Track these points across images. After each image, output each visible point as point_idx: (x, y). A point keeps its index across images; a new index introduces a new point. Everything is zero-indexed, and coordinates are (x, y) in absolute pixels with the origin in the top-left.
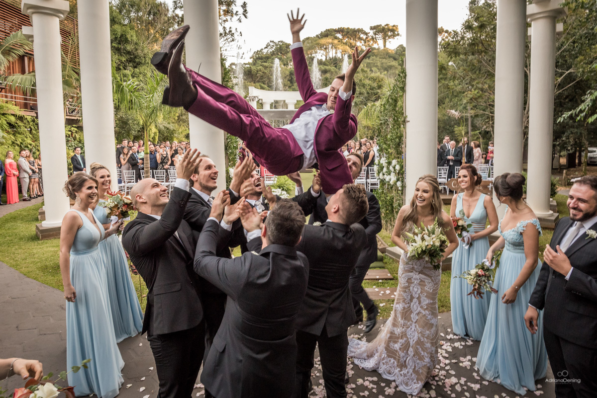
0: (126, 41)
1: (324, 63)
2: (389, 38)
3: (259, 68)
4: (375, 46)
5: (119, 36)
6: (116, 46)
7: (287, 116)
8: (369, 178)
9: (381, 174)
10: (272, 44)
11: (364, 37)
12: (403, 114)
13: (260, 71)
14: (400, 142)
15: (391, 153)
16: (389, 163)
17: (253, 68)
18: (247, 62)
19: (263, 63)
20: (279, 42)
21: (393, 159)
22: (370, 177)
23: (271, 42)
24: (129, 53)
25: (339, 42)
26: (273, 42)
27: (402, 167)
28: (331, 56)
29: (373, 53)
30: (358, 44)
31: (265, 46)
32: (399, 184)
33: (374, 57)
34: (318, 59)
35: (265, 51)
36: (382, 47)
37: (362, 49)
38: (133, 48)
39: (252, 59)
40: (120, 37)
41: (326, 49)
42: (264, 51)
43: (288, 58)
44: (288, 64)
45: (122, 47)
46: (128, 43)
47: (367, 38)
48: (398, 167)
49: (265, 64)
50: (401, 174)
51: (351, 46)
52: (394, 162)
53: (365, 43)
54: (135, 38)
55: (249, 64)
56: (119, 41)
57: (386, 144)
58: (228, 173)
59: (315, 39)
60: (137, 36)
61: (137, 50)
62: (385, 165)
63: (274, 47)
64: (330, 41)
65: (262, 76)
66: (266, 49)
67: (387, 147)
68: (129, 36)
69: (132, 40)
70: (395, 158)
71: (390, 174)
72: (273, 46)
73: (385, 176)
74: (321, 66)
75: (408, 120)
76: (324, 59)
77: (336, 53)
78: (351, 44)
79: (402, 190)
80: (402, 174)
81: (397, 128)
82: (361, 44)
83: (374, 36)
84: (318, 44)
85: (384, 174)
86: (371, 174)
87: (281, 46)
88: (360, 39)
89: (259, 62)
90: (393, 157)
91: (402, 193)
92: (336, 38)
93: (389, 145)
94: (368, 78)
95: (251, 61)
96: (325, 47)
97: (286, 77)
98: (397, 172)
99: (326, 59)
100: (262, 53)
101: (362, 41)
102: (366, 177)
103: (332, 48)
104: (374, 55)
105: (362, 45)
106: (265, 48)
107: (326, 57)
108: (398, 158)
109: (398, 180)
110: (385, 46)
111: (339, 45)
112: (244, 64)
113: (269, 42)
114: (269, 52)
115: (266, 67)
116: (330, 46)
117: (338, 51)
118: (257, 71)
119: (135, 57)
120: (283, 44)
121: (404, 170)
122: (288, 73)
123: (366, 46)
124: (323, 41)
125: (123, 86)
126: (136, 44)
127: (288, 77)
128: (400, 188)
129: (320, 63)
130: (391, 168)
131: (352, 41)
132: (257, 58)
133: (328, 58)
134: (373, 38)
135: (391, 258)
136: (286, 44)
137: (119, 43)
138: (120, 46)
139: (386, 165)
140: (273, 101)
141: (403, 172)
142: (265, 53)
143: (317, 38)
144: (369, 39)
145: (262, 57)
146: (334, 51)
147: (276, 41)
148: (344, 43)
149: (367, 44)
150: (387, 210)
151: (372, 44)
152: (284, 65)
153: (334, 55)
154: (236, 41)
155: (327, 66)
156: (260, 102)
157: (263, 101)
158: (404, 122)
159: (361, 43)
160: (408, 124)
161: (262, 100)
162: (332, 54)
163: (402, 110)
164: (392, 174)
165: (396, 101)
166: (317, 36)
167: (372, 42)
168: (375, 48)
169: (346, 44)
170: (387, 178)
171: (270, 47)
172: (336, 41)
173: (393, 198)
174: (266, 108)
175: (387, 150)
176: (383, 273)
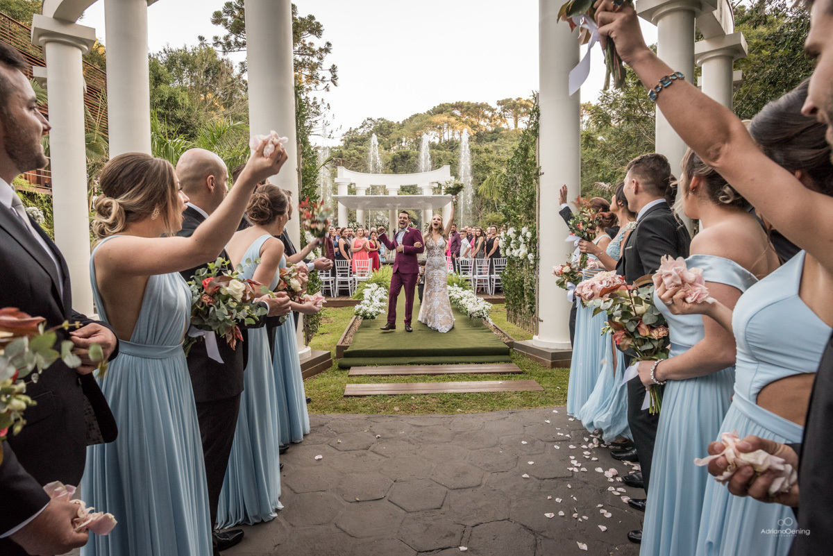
0: (176, 105)
1: (438, 146)
2: (522, 116)
3: (352, 152)
4: (504, 126)
5: (166, 99)
6: (163, 112)
7: (388, 205)
8: (493, 274)
9: (508, 250)
10: (369, 122)
11: (490, 115)
12: (535, 164)
13: (354, 156)
14: (532, 203)
15: (521, 220)
16: (518, 233)
17: (345, 152)
18: (337, 146)
19: (358, 146)
20: (379, 119)
21: (523, 227)
22: (495, 271)
23: (368, 119)
24: (179, 121)
25: (457, 120)
26: (371, 119)
27: (534, 234)
28: (446, 138)
29: (501, 134)
30: (482, 123)
31: (361, 125)
32: (530, 256)
33: (503, 139)
34: (429, 142)
35: (361, 131)
36: (512, 126)
37: (486, 129)
38: (184, 114)
39: (343, 142)
40: (167, 101)
41: (440, 128)
42: (359, 131)
43: (390, 140)
44: (390, 148)
45: (170, 113)
46: (178, 108)
47: (493, 115)
48: (529, 235)
49: (360, 147)
50: (533, 244)
51: (473, 127)
52: (524, 230)
53: (491, 122)
54: (187, 102)
55: (339, 147)
56: (167, 105)
57: (513, 208)
58: (304, 236)
59: (426, 116)
60: (190, 100)
61: (189, 117)
62: (513, 236)
63: (372, 127)
64: (446, 118)
65: (357, 163)
66: (362, 129)
67: (515, 212)
68: (179, 99)
69: (183, 104)
70: (526, 223)
71: (518, 248)
72: (371, 125)
73: (514, 251)
74: (434, 151)
75: (542, 172)
76: (437, 141)
77: (453, 134)
78: (472, 122)
79: (535, 264)
80: (535, 243)
81: (528, 184)
82: (485, 124)
83: (502, 113)
84: (430, 122)
85: (511, 249)
86: (496, 267)
87: (381, 126)
88: (484, 117)
89: (353, 145)
90: (523, 224)
91: (535, 268)
92: (453, 115)
93: (518, 210)
94: (495, 160)
95: (342, 144)
96: (438, 126)
97: (387, 165)
98: (529, 240)
99: (440, 142)
100: (357, 134)
101: (487, 120)
102: (490, 270)
103: (447, 128)
104: (502, 136)
105: (487, 124)
106: (362, 127)
107: (440, 139)
108: (530, 223)
109: (529, 252)
110: (516, 126)
111: (457, 123)
112: (333, 148)
113: (366, 119)
114: (366, 132)
115: (361, 152)
116: (446, 125)
117: (456, 133)
118: (350, 156)
119: (188, 127)
120: (384, 123)
121: (537, 237)
122: (390, 159)
123: (492, 126)
124: (437, 119)
125: (168, 144)
126: (189, 109)
127: (390, 164)
128: (532, 262)
129: (433, 146)
130: (521, 238)
131: (473, 120)
132: (350, 141)
133: (442, 142)
134: (500, 116)
135: (520, 353)
136: (388, 122)
137: (166, 108)
138: (167, 112)
139: (515, 235)
140: (369, 186)
141: (536, 240)
142: (360, 134)
143: (428, 115)
144: (495, 117)
145: (356, 138)
146: (451, 131)
147: (375, 118)
148: (463, 122)
149: (493, 123)
150: (515, 295)
151: (500, 124)
152: (386, 149)
153: (450, 137)
154: (323, 115)
155: (441, 150)
156: (353, 187)
157: (357, 186)
158: (537, 175)
159: (485, 121)
160: (542, 178)
161: (355, 184)
162: (447, 136)
163: (535, 160)
164: (522, 246)
165: (526, 150)
166: (428, 112)
167: (499, 121)
168: (503, 128)
169: (466, 122)
170: (515, 253)
171: (367, 126)
172: (453, 119)
173: (524, 278)
174: (361, 194)
175: (515, 217)
176: (510, 367)
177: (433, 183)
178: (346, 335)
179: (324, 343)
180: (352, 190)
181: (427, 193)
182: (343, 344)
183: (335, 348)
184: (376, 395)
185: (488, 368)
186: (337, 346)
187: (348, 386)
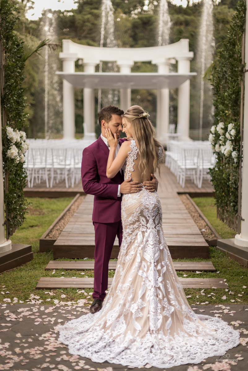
3: (86, 17)
12: (240, 61)
13: (89, 21)
15: (229, 116)
16: (226, 129)
17: (78, 17)
19: (93, 11)
21: (230, 123)
27: (239, 132)
32: (235, 154)
39: (77, 4)
48: (234, 132)
49: (96, 11)
50: (238, 142)
52: (230, 126)
55: (72, 11)
57: (222, 103)
62: (220, 132)
67: (223, 108)
70: (232, 120)
71: (225, 144)
73: (222, 147)
79: (239, 162)
85: (220, 145)
90: (230, 121)
91: (238, 167)
93: (226, 106)
98: (234, 138)
108: (236, 120)
109: (234, 149)
121: (241, 135)
127: (129, 32)
128: (236, 160)
130: (227, 135)
135: (222, 251)
139: (223, 131)
140: (98, 62)
141: (240, 138)
156: (80, 62)
157: (85, 61)
158: (242, 71)
161: (82, 59)
163: (240, 56)
164: (229, 143)
170: (223, 149)
173: (229, 175)
174: (90, 71)
175: (223, 112)
176: (207, 266)
177: (169, 59)
178: (53, 228)
179: (31, 236)
180: (79, 66)
181: (163, 71)
182: (48, 238)
183: (39, 242)
184: (66, 288)
185: (183, 265)
186: (41, 240)
187: (42, 279)
